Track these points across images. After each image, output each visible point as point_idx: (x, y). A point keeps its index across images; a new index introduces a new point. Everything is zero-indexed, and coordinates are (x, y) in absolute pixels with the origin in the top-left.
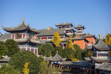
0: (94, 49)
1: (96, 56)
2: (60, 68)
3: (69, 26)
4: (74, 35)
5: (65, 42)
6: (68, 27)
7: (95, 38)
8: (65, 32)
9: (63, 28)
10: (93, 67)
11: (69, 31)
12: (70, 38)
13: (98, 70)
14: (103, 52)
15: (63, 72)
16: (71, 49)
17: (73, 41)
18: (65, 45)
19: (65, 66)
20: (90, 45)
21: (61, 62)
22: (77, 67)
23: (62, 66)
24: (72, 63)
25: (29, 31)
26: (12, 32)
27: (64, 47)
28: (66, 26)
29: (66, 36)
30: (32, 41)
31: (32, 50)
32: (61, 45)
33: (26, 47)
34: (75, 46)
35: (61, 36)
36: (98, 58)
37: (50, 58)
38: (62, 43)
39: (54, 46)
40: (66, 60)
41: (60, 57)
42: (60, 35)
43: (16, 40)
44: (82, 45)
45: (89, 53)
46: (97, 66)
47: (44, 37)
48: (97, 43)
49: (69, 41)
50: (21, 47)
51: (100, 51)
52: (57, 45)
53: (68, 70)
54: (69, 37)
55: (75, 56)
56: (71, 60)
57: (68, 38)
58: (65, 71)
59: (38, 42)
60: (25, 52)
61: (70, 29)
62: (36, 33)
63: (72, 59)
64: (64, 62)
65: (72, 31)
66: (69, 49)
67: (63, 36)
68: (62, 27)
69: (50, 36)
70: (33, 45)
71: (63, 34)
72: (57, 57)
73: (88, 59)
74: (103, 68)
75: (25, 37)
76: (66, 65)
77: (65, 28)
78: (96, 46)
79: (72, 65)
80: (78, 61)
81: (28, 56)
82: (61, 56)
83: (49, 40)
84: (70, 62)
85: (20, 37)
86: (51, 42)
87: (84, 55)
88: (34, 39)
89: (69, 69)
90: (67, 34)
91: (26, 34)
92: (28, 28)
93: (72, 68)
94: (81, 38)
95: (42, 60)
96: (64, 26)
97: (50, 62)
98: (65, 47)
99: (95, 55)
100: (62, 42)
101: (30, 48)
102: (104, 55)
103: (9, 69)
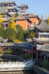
0: (36, 30)
1: (38, 37)
3: (12, 5)
4: (17, 15)
5: (7, 22)
6: (10, 6)
7: (38, 18)
8: (7, 11)
9: (5, 7)
11: (11, 11)
12: (12, 18)
13: (39, 52)
14: (45, 34)
15: (4, 54)
16: (12, 30)
18: (7, 25)
19: (7, 48)
20: (32, 26)
21: (2, 43)
22: (19, 48)
23: (3, 48)
24: (13, 45)
27: (5, 28)
28: (8, 5)
32: (2, 25)
35: (3, 16)
36: (40, 39)
38: (4, 24)
40: (8, 42)
41: (1, 39)
42: (1, 14)
44: (25, 26)
45: (31, 35)
49: (11, 21)
51: (42, 32)
53: (9, 52)
54: (11, 16)
55: (17, 38)
56: (12, 42)
57: (10, 18)
58: (6, 53)
61: (12, 8)
63: (14, 40)
65: (15, 10)
66: (11, 29)
67: (5, 15)
68: (3, 5)
71: (5, 13)
73: (30, 40)
74: (44, 50)
76: (8, 46)
77: (7, 6)
78: (39, 27)
79: (14, 46)
80: (20, 42)
82: (2, 37)
84: (11, 43)
87: (26, 36)
89: (11, 50)
90: (10, 13)
93: (14, 50)
94: (24, 18)
96: (6, 5)
98: (7, 28)
100: (3, 22)
102: (46, 36)
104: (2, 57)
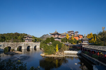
2: (69, 47)
3: (72, 32)
4: (74, 35)
5: (71, 37)
7: (82, 36)
10: (82, 46)
13: (83, 48)
14: (86, 41)
17: (74, 37)
18: (70, 39)
19: (71, 46)
20: (80, 39)
22: (75, 46)
25: (58, 34)
26: (52, 34)
29: (71, 35)
30: (59, 37)
31: (59, 40)
33: (57, 39)
34: (74, 39)
36: (84, 43)
37: (65, 43)
39: (67, 39)
42: (69, 35)
43: (54, 37)
44: (77, 39)
45: (80, 42)
46: (83, 46)
47: (63, 36)
48: (83, 38)
50: (55, 39)
51: (85, 41)
52: (68, 38)
55: (74, 43)
59: (61, 38)
60: (57, 41)
62: (60, 35)
64: (70, 44)
66: (72, 40)
69: (65, 36)
70: (59, 39)
72: (68, 43)
73: (79, 44)
74: (86, 47)
75: (56, 36)
78: (83, 39)
80: (75, 44)
81: (58, 42)
83: (65, 37)
84: (72, 44)
85: (55, 36)
86: (65, 38)
87: (78, 42)
88: (60, 37)
91: (57, 35)
92: (58, 33)
93: (73, 47)
94: (77, 36)
95: (63, 44)
96: (70, 32)
97: (65, 44)
99: (82, 42)
101: (58, 40)
102: (86, 42)
103: (52, 46)
104: (69, 49)
